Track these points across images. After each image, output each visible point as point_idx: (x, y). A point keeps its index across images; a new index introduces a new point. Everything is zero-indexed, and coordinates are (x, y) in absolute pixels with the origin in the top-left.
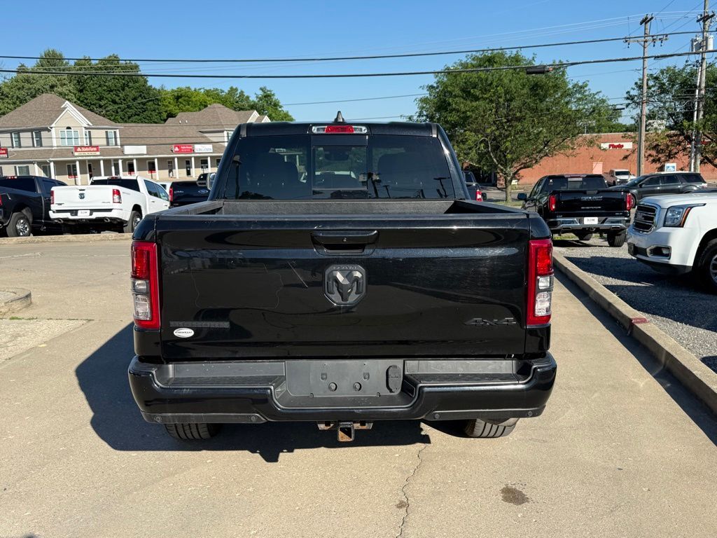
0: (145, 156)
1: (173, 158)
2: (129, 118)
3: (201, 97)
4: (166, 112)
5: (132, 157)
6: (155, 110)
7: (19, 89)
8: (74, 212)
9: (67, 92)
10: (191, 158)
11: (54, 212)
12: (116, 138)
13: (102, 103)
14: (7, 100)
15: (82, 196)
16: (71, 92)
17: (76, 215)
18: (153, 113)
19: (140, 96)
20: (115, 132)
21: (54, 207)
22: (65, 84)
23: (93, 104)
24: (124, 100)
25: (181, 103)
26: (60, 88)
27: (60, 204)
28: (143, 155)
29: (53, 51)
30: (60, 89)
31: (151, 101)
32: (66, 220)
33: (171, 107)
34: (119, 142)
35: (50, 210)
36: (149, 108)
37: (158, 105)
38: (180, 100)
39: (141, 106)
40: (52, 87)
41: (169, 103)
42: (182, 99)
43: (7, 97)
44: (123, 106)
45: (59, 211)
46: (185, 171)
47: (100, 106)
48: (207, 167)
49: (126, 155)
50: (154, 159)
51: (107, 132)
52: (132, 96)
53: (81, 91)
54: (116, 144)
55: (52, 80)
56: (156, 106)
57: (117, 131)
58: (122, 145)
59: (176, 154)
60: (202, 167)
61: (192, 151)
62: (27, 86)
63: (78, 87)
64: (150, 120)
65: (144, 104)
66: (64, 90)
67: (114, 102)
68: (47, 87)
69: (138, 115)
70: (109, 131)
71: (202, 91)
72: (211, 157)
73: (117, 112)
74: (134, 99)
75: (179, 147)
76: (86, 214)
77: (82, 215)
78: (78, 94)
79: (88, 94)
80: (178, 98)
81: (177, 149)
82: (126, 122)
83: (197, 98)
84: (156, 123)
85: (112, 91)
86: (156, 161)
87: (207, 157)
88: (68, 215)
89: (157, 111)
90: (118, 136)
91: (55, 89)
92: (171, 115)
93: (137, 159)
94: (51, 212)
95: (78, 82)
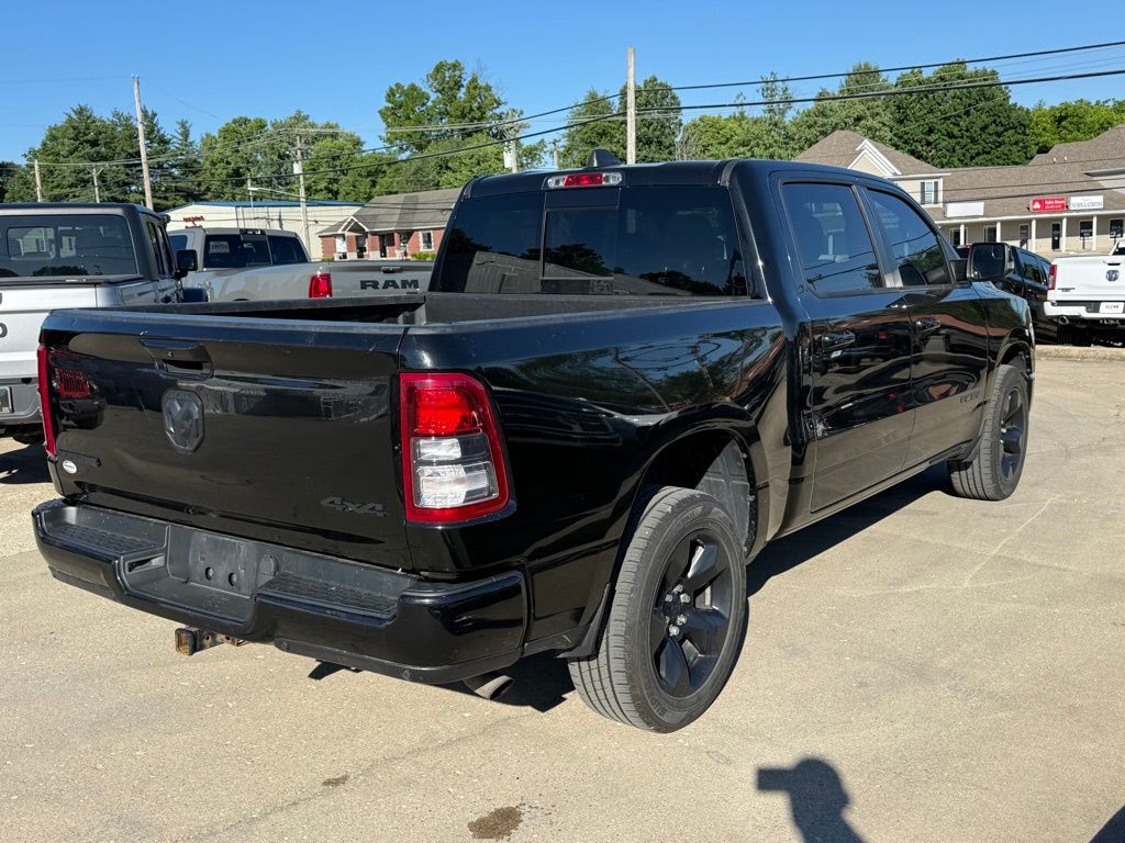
0: (980, 220)
1: (1030, 221)
2: (972, 158)
3: (1103, 115)
4: (1036, 145)
5: (959, 221)
6: (1016, 143)
7: (810, 127)
8: (1093, 305)
9: (878, 126)
10: (1061, 219)
11: (1053, 304)
12: (936, 191)
13: (931, 138)
14: (792, 144)
15: (1112, 276)
16: (884, 125)
17: (1097, 310)
18: (1014, 149)
19: (994, 121)
20: (936, 183)
21: (1053, 295)
22: (878, 114)
23: (917, 141)
24: (967, 130)
25: (1065, 128)
26: (871, 119)
27: (1067, 290)
28: (979, 216)
29: (866, 65)
30: (870, 122)
31: (1011, 128)
32: (1075, 319)
33: (1046, 138)
34: (940, 198)
35: (1046, 300)
36: (1007, 140)
37: (1024, 134)
38: (1063, 123)
39: (995, 138)
40: (859, 119)
41: (1044, 129)
42: (1069, 122)
43: (793, 139)
44: (964, 141)
45: (1061, 303)
46: (1050, 240)
47: (929, 144)
48: (1091, 234)
49: (949, 218)
50: (995, 223)
51: (923, 184)
52: (980, 123)
53: (901, 122)
54: (936, 202)
55: (860, 109)
56: (1020, 137)
57: (941, 181)
58: (945, 202)
59: (1035, 213)
60: (1082, 235)
61: (1065, 207)
62: (820, 120)
63: (897, 116)
64: (1008, 161)
65: (999, 135)
66: (875, 123)
67: (951, 135)
68: (851, 121)
69: (988, 153)
70: (926, 181)
71: (1111, 104)
72: (1099, 217)
73: (954, 151)
74: (984, 128)
75: (1041, 202)
76: (1115, 310)
77: (1107, 311)
78: (896, 126)
79: (911, 126)
80: (1060, 119)
81: (1037, 206)
82: (966, 165)
83: (1095, 118)
84: (1016, 163)
85: (948, 118)
86: (998, 226)
87: (1092, 217)
88: (1081, 312)
89: (1021, 144)
90: (941, 187)
91: (863, 122)
92: (1044, 150)
93: (966, 225)
94: (1047, 305)
95: (899, 108)
